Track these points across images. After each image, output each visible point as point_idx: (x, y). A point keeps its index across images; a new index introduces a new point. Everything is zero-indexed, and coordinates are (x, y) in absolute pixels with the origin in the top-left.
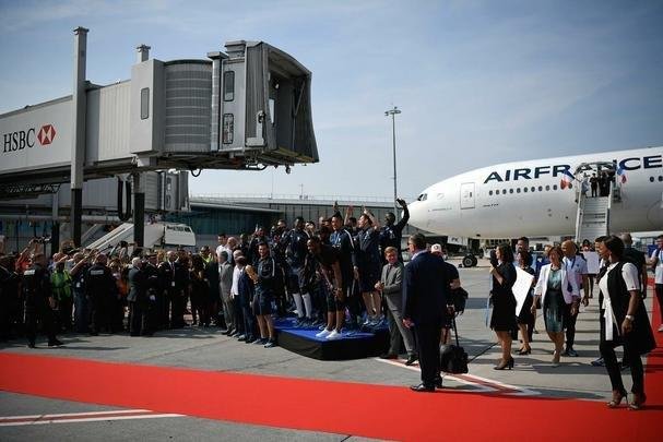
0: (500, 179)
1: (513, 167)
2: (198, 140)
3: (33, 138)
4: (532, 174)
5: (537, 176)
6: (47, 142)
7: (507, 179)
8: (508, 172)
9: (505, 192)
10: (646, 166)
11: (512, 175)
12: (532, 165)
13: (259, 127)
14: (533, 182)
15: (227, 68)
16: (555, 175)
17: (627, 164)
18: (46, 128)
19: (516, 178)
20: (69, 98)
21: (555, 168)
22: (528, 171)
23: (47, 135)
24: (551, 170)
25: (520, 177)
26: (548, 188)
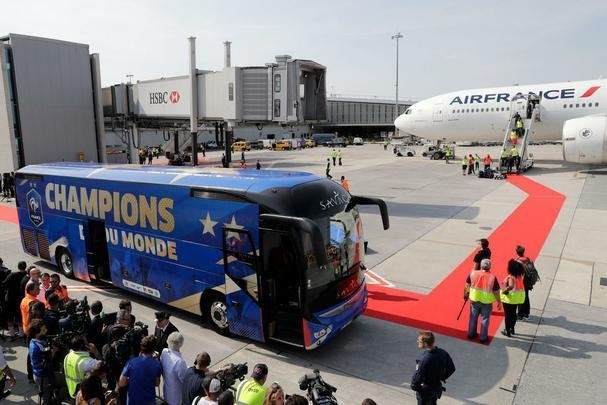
0: (461, 103)
1: (470, 93)
2: (261, 113)
3: (167, 98)
4: (482, 100)
5: (486, 101)
6: (175, 101)
7: (466, 102)
8: (467, 97)
9: (463, 111)
10: (563, 97)
11: (469, 100)
12: (483, 92)
13: (294, 110)
14: (483, 105)
15: (276, 72)
16: (498, 101)
17: (549, 95)
18: (174, 93)
19: (472, 102)
20: (187, 77)
21: (499, 95)
22: (481, 97)
23: (175, 97)
24: (496, 97)
25: (475, 102)
26: (492, 110)
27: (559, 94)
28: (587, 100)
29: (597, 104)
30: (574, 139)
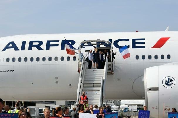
0: (16, 49)
1: (28, 38)
4: (44, 46)
5: (48, 48)
7: (23, 48)
8: (24, 43)
9: (20, 59)
11: (27, 46)
12: (44, 38)
14: (44, 53)
16: (63, 48)
17: (120, 44)
19: (30, 48)
21: (63, 42)
22: (41, 43)
24: (60, 44)
25: (34, 48)
26: (56, 59)
27: (130, 43)
28: (159, 51)
29: (169, 57)
30: (157, 89)
